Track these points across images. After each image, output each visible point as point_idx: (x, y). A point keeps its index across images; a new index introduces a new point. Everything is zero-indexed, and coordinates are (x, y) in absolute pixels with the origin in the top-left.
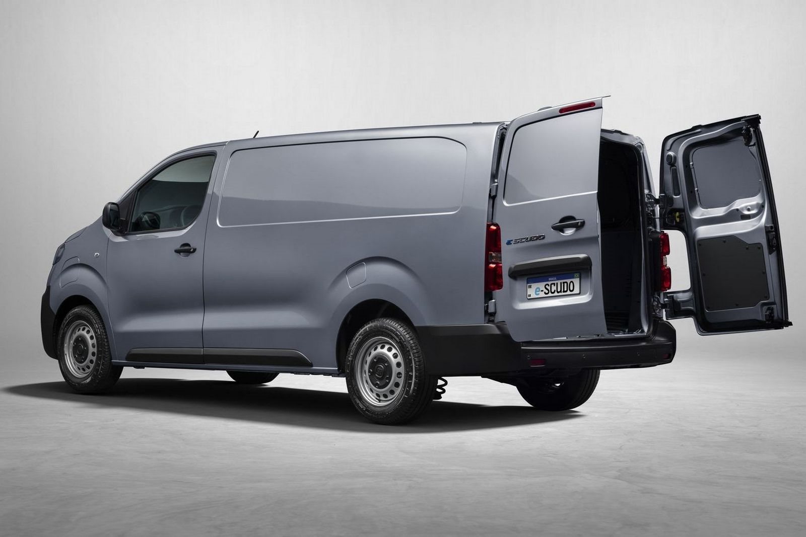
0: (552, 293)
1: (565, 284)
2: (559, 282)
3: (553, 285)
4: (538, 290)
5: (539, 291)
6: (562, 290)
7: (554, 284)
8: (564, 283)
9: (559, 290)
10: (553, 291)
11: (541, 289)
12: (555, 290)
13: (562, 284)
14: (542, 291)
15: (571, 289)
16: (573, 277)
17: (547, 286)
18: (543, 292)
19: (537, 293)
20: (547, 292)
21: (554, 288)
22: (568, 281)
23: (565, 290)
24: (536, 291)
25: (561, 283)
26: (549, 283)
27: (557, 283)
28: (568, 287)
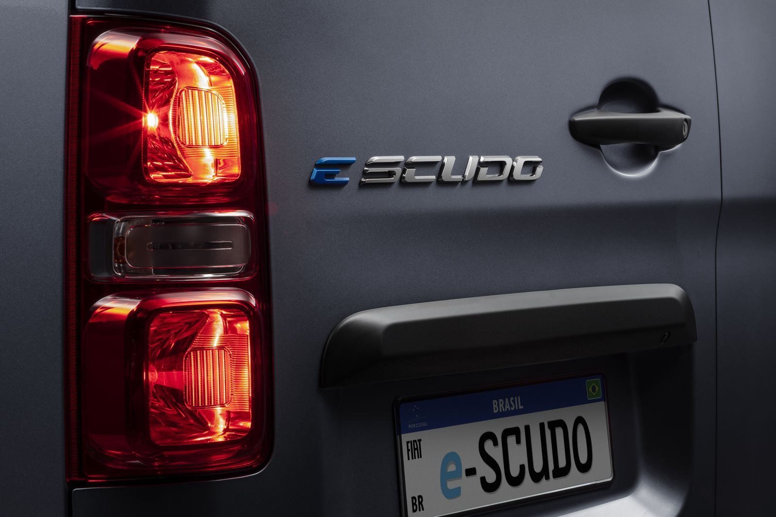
0: (514, 482)
1: (559, 432)
2: (534, 420)
3: (511, 440)
4: (452, 468)
5: (456, 475)
6: (551, 467)
7: (515, 431)
8: (553, 425)
9: (538, 467)
10: (515, 472)
11: (466, 465)
12: (522, 467)
13: (548, 433)
14: (471, 472)
15: (583, 459)
16: (581, 399)
17: (489, 445)
18: (475, 480)
19: (451, 485)
20: (491, 478)
21: (518, 456)
22: (568, 415)
23: (562, 463)
24: (445, 476)
25: (542, 426)
26: (497, 427)
27: (527, 428)
28: (572, 448)
